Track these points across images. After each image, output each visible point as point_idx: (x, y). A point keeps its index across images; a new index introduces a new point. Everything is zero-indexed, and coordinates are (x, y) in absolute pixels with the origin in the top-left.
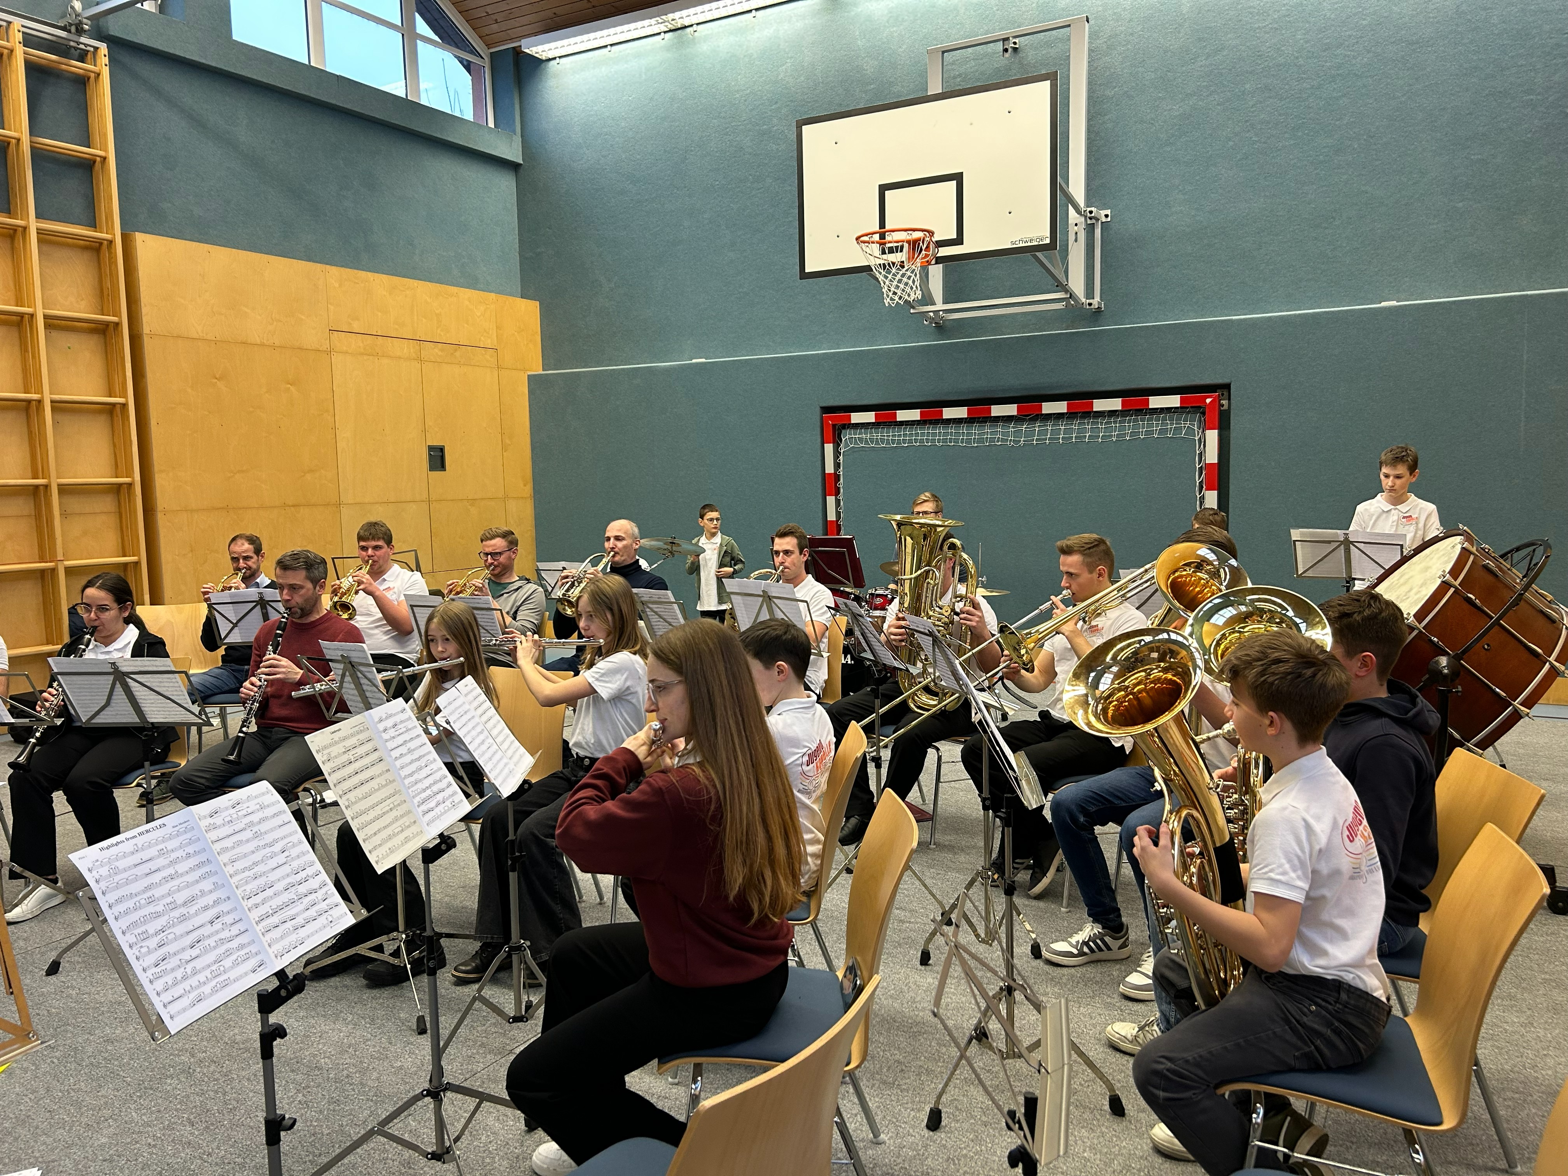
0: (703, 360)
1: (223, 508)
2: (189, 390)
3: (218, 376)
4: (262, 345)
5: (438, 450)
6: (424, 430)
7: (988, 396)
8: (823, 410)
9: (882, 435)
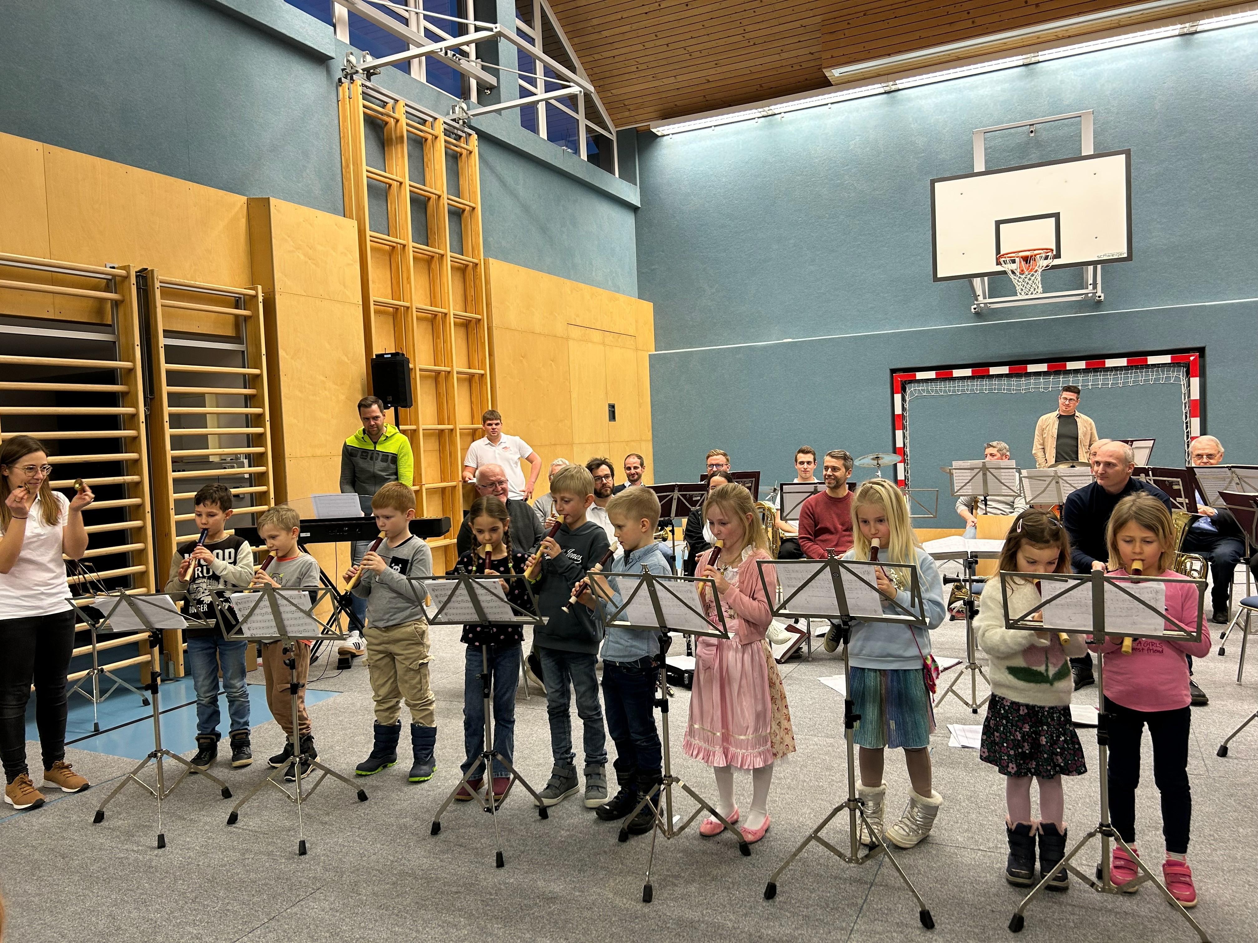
0: (790, 340)
2: (512, 365)
3: (523, 356)
4: (540, 334)
5: (612, 407)
6: (606, 393)
7: (1024, 358)
8: (893, 371)
9: (941, 387)
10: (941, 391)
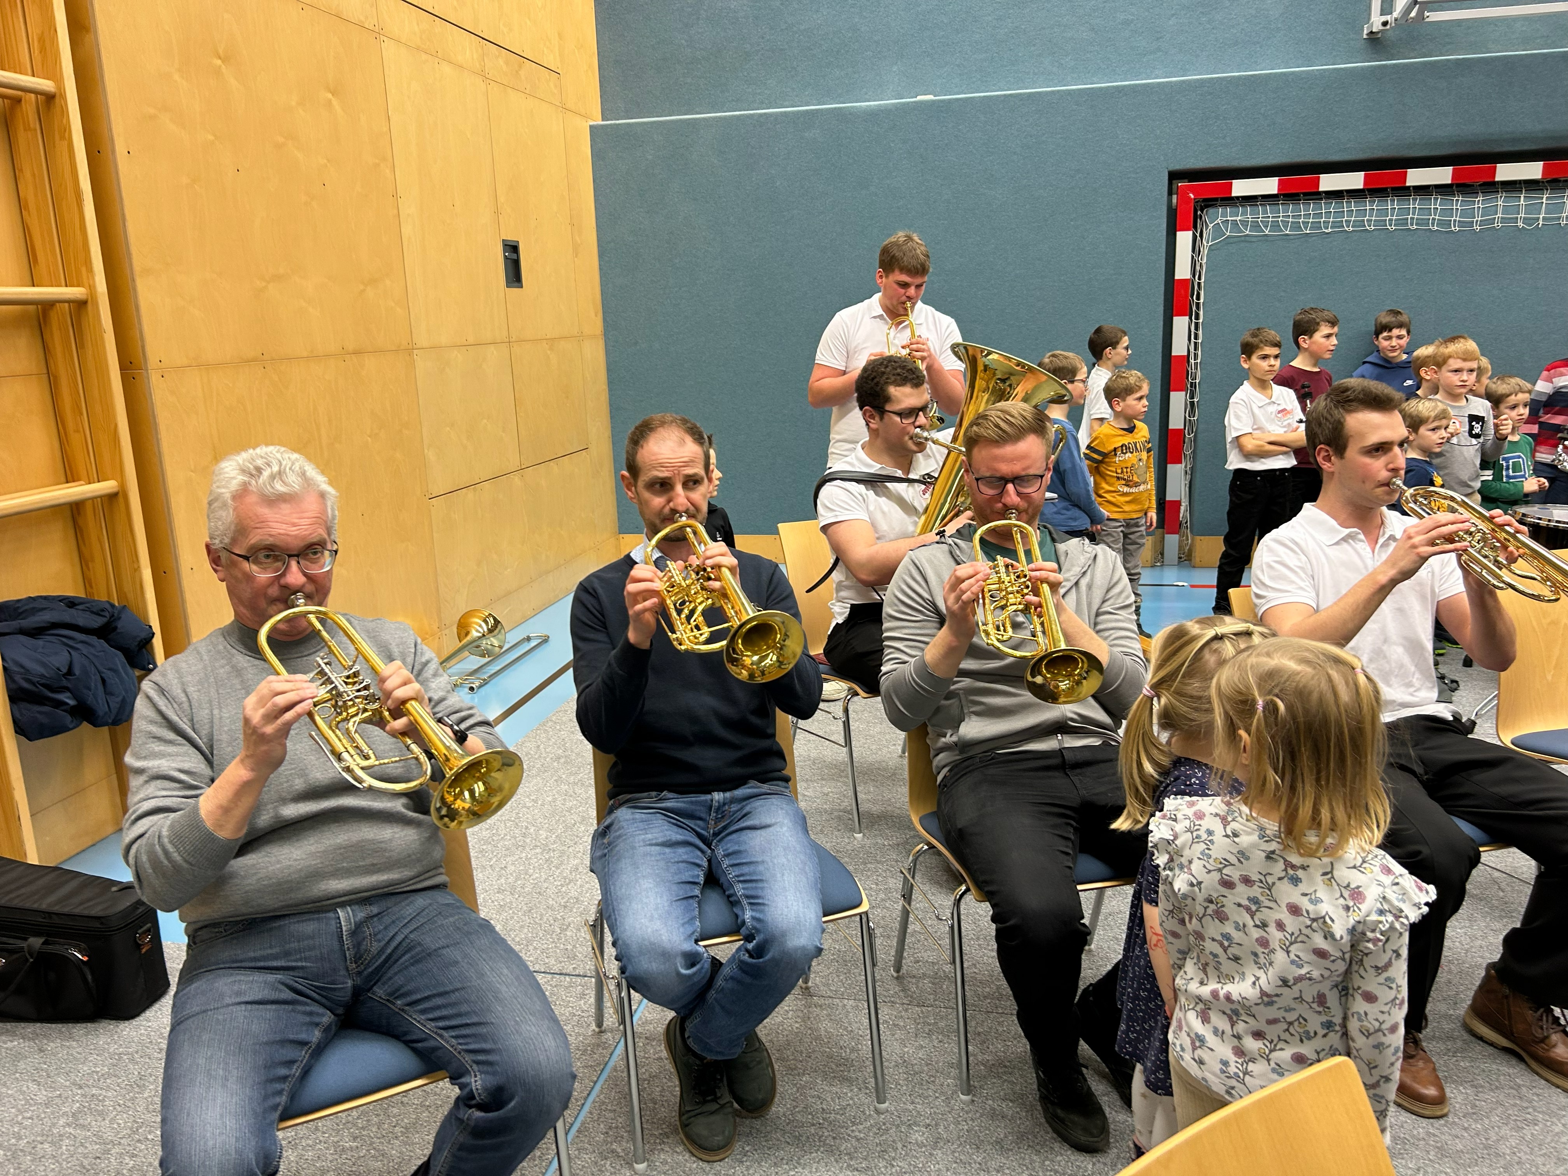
0: (930, 97)
1: (254, 360)
2: (176, 77)
3: (221, 51)
5: (512, 249)
6: (497, 213)
7: (1486, 149)
8: (1174, 176)
9: (1286, 213)
10: (1285, 224)
